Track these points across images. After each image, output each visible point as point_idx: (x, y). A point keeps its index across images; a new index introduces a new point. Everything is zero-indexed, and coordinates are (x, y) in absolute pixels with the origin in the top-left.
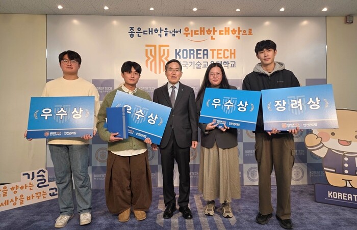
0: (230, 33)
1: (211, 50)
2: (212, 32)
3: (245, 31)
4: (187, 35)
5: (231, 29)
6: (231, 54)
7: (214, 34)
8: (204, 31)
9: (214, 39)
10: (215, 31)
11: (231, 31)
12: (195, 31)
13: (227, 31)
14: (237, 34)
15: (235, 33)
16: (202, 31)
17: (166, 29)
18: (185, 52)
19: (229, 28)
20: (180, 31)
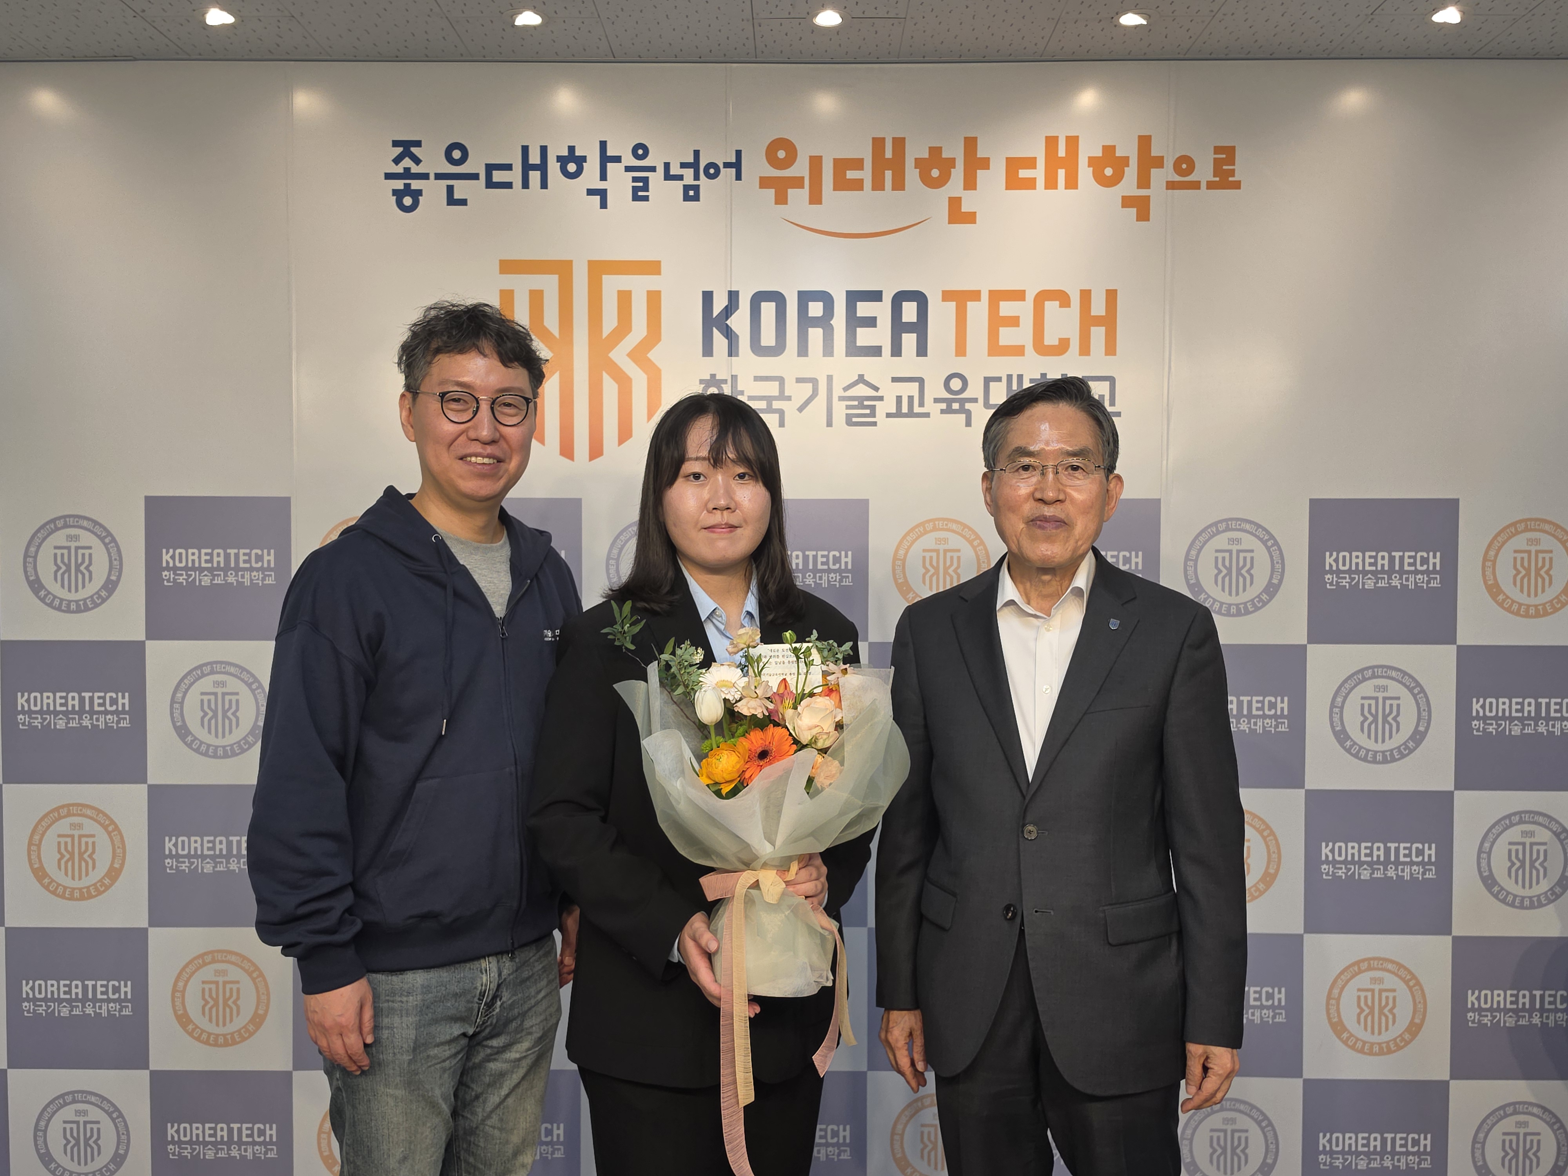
0: (1085, 173)
2: (958, 174)
3: (1185, 164)
4: (781, 189)
5: (1089, 149)
7: (970, 184)
8: (898, 165)
9: (970, 218)
10: (975, 164)
11: (1092, 161)
12: (841, 165)
13: (1061, 161)
14: (1129, 185)
15: (1118, 177)
16: (889, 162)
17: (640, 150)
18: (768, 309)
20: (737, 165)
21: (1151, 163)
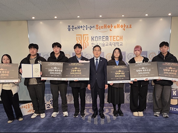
0: (120, 27)
1: (110, 36)
2: (110, 27)
3: (127, 26)
4: (97, 29)
5: (120, 25)
7: (111, 28)
9: (111, 30)
12: (102, 27)
13: (118, 26)
15: (123, 27)
16: (105, 26)
17: (87, 26)
18: (96, 38)
20: (94, 27)
21: (125, 26)
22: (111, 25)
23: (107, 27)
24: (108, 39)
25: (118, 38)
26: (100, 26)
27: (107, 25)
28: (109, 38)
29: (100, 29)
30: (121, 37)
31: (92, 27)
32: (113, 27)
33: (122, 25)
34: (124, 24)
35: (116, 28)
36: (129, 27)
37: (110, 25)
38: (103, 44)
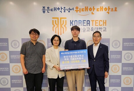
1: (92, 21)
2: (92, 10)
3: (112, 9)
4: (77, 11)
5: (104, 8)
6: (104, 23)
9: (94, 14)
10: (94, 9)
13: (101, 9)
14: (107, 11)
16: (86, 9)
17: (65, 8)
18: (76, 22)
19: (103, 7)
20: (73, 9)
21: (109, 9)
22: (94, 7)
23: (88, 10)
24: (89, 23)
25: (101, 23)
26: (80, 9)
27: (89, 8)
28: (91, 22)
29: (80, 12)
30: (105, 22)
31: (71, 10)
32: (95, 10)
33: (106, 8)
34: (109, 7)
35: (99, 11)
36: (114, 10)
37: (92, 8)
38: (84, 29)
